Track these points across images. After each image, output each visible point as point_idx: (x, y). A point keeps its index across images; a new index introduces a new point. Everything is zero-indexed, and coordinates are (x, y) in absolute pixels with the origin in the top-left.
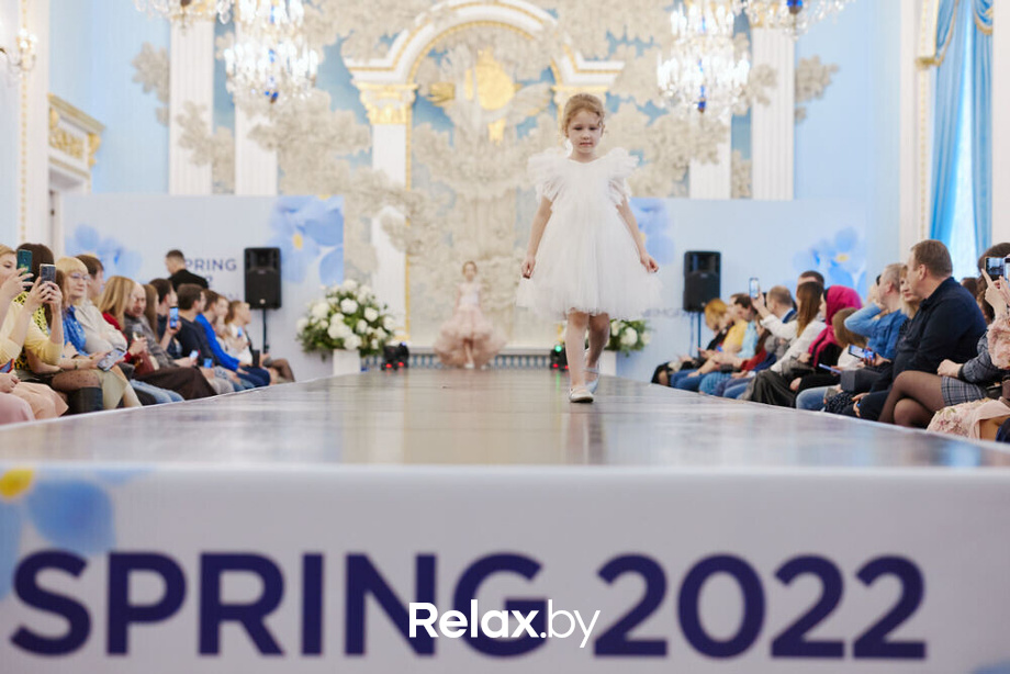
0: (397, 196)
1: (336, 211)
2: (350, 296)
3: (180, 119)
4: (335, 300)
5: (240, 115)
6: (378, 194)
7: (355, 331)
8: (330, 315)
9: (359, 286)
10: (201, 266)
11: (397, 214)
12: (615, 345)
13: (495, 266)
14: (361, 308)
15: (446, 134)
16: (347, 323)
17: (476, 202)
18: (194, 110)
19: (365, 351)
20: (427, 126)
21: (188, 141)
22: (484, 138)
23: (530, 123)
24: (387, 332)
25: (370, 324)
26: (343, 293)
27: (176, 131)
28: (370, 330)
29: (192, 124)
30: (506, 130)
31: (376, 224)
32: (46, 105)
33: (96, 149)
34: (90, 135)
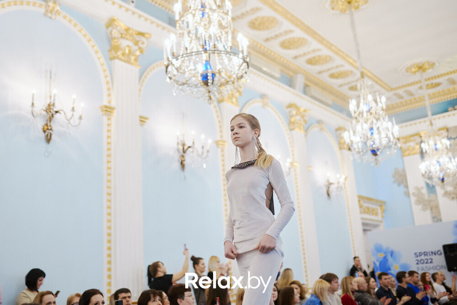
3: (414, 194)
5: (438, 189)
10: (427, 254)
18: (418, 189)
21: (419, 202)
27: (413, 199)
29: (419, 195)
32: (357, 199)
33: (383, 211)
34: (381, 206)
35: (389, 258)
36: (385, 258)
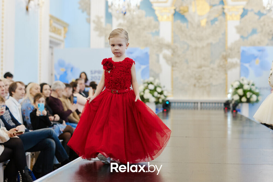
0: (168, 46)
1: (147, 53)
2: (151, 83)
3: (94, 22)
4: (146, 85)
5: (114, 20)
6: (161, 46)
7: (153, 96)
8: (144, 90)
9: (155, 79)
11: (168, 52)
12: (248, 101)
13: (204, 71)
14: (155, 88)
15: (185, 24)
16: (150, 93)
17: (196, 48)
18: (98, 18)
19: (157, 103)
20: (179, 22)
21: (97, 28)
22: (199, 26)
23: (215, 20)
24: (165, 96)
25: (159, 93)
26: (149, 82)
27: (93, 25)
28: (159, 96)
29: (98, 23)
30: (207, 22)
31: (161, 57)
32: (48, 18)
33: (66, 33)
34: (64, 27)
35: (69, 73)
36: (66, 73)
